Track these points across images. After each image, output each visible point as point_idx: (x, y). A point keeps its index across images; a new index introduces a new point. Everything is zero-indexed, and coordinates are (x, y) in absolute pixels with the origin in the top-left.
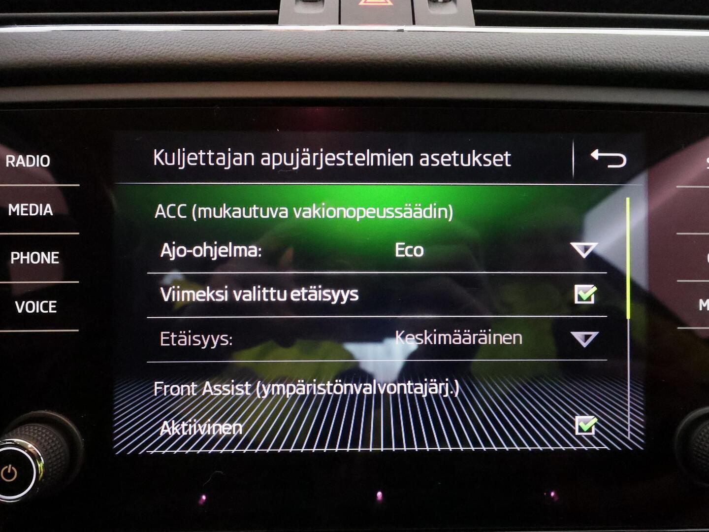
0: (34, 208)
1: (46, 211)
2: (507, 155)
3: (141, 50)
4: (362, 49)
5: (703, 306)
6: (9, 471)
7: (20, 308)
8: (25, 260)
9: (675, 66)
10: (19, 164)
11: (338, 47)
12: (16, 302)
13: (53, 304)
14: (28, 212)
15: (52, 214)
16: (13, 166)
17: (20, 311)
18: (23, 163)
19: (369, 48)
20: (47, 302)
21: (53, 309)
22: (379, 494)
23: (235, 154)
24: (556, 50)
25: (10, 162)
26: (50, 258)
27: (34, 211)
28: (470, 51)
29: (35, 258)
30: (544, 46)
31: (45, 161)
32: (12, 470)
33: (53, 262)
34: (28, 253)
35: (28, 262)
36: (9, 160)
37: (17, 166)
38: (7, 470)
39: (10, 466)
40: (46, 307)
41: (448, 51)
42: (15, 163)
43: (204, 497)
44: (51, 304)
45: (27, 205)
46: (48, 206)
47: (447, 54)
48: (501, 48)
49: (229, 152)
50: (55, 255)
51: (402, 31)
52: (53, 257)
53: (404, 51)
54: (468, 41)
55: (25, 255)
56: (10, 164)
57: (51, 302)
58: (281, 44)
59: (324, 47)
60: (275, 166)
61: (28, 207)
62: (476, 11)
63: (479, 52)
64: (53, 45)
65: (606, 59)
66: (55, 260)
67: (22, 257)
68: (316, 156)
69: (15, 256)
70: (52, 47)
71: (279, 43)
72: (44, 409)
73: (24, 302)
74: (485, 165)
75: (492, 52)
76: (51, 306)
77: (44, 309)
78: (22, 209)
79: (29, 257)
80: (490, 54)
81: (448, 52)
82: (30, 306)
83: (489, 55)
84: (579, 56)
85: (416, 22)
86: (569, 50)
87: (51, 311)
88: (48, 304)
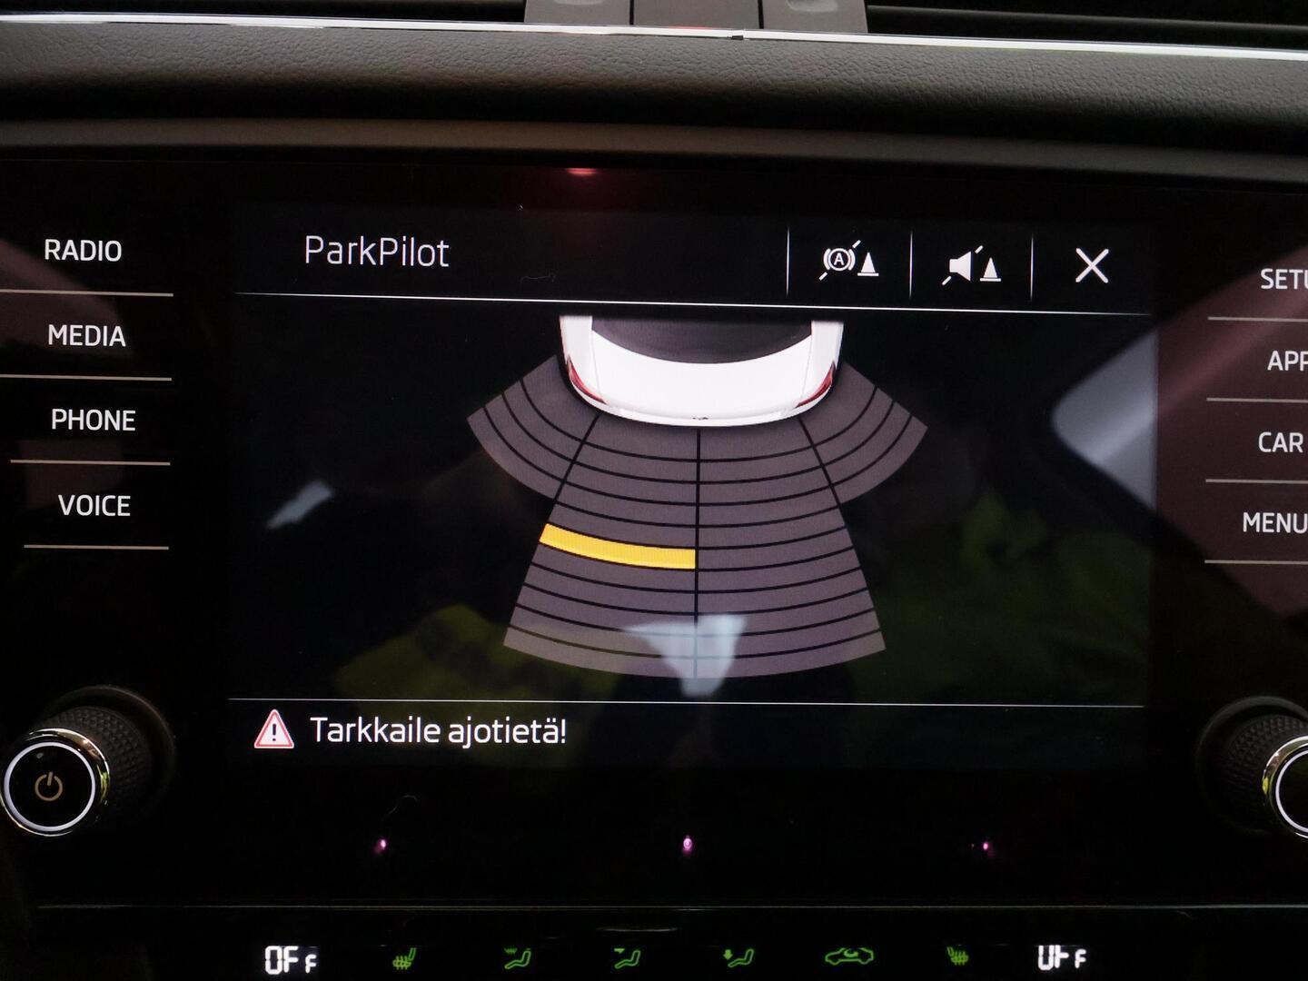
0: (93, 333)
1: (114, 339)
3: (285, 60)
4: (669, 69)
5: (1248, 523)
6: (49, 783)
7: (66, 507)
8: (76, 424)
9: (1210, 109)
10: (68, 256)
11: (627, 63)
12: (60, 497)
13: (124, 501)
14: (82, 339)
15: (124, 345)
16: (58, 258)
17: (66, 512)
18: (74, 253)
19: (682, 67)
20: (114, 497)
21: (124, 510)
22: (687, 842)
24: (1005, 77)
25: (52, 251)
26: (121, 421)
27: (93, 338)
28: (856, 76)
29: (94, 420)
30: (985, 70)
31: (113, 251)
32: (53, 781)
33: (125, 428)
34: (82, 411)
35: (82, 428)
36: (50, 248)
37: (64, 258)
38: (46, 780)
39: (51, 774)
40: (112, 506)
41: (819, 74)
42: (60, 253)
43: (383, 844)
44: (122, 501)
45: (81, 327)
46: (118, 329)
47: (818, 80)
48: (910, 73)
50: (129, 416)
51: (740, 38)
52: (126, 420)
53: (742, 74)
54: (855, 58)
55: (76, 414)
56: (51, 254)
57: (120, 498)
58: (530, 55)
59: (604, 63)
61: (83, 331)
62: (870, 7)
63: (872, 78)
64: (130, 48)
65: (1091, 95)
66: (129, 424)
67: (71, 419)
69: (59, 415)
70: (129, 51)
71: (525, 54)
72: (102, 682)
73: (73, 497)
75: (895, 78)
76: (120, 505)
77: (108, 510)
78: (73, 334)
79: (83, 419)
80: (892, 81)
81: (819, 76)
82: (85, 505)
83: (889, 83)
84: (1045, 88)
85: (766, 22)
86: (1028, 78)
87: (120, 514)
88: (116, 501)
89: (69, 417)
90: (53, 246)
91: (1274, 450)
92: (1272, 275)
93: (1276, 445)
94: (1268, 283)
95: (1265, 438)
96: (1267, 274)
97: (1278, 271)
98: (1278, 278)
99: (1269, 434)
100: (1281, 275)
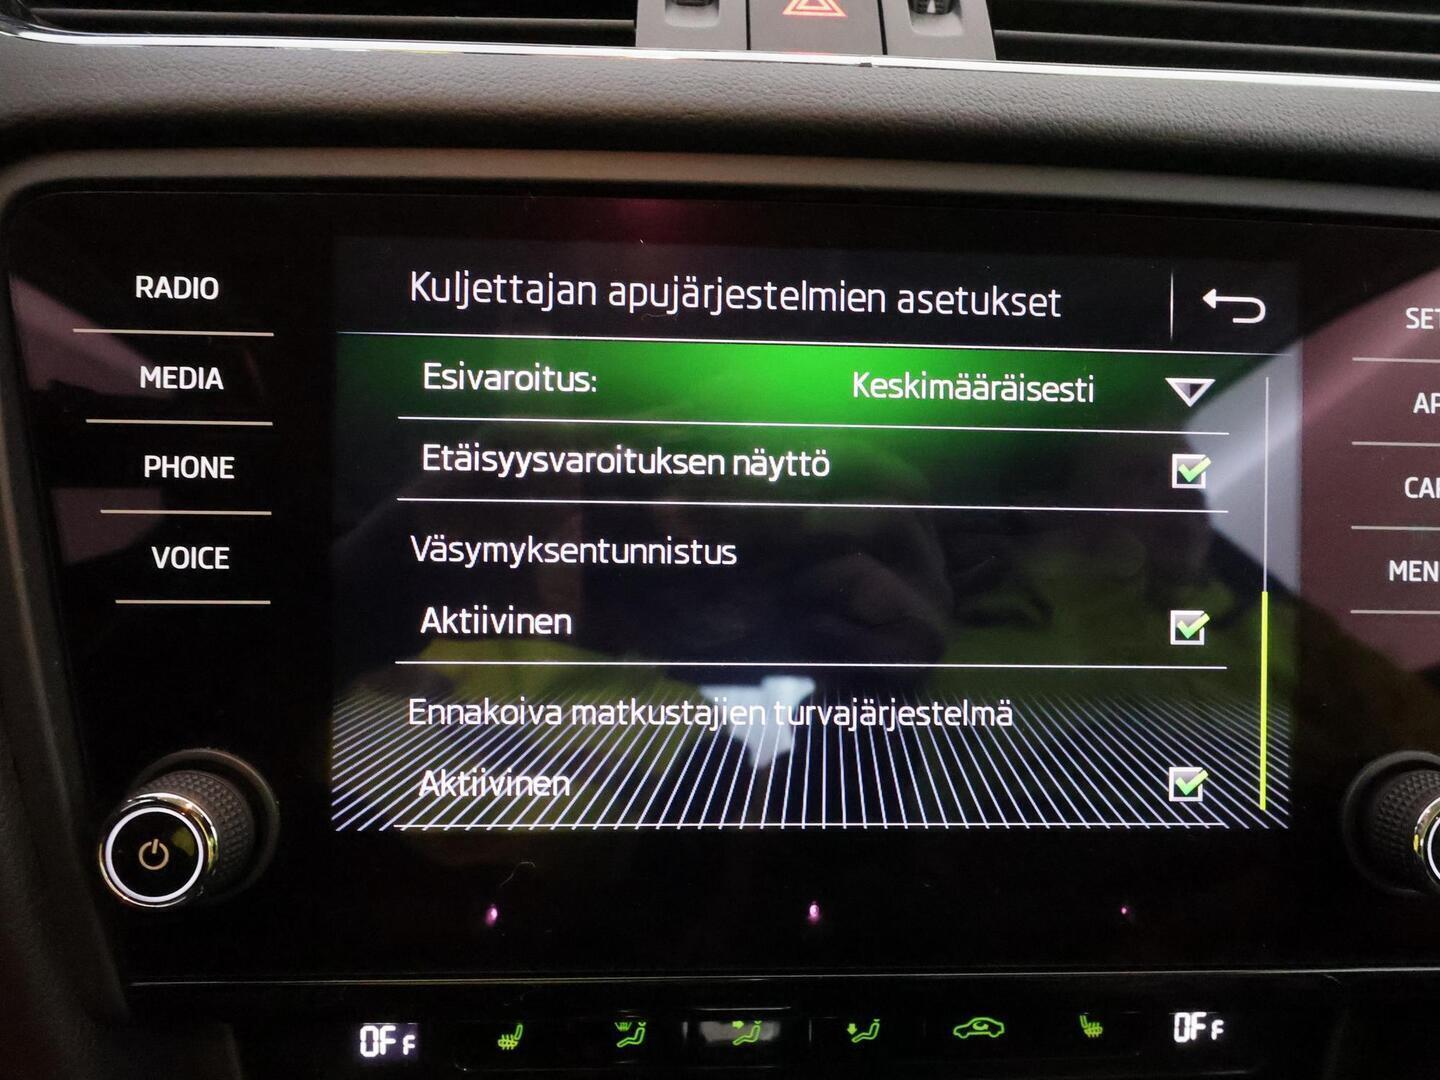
0: (188, 376)
1: (210, 382)
2: (1054, 296)
3: (395, 87)
4: (799, 97)
5: (1395, 573)
6: (154, 851)
7: (161, 558)
8: (171, 471)
9: (1355, 144)
10: (161, 294)
11: (754, 91)
12: (154, 549)
13: (222, 553)
14: (176, 382)
15: (221, 387)
16: (150, 295)
17: (161, 565)
18: (168, 291)
19: (811, 96)
20: (211, 549)
21: (223, 562)
22: (813, 910)
23: (561, 283)
24: (1144, 108)
25: (144, 288)
26: (219, 468)
27: (188, 380)
28: (993, 106)
29: (190, 467)
30: (1123, 101)
31: (209, 288)
32: (159, 849)
33: (223, 476)
34: (177, 458)
35: (177, 475)
36: (143, 285)
37: (157, 295)
38: (150, 848)
39: (156, 841)
40: (209, 558)
41: (954, 104)
42: (153, 291)
43: (494, 913)
44: (220, 553)
45: (175, 368)
46: (214, 371)
47: (953, 110)
48: (1047, 102)
49: (551, 280)
50: (227, 463)
51: (869, 65)
52: (223, 467)
53: (875, 104)
54: (990, 87)
55: (171, 461)
56: (143, 292)
57: (218, 549)
58: (652, 83)
59: (729, 91)
60: (635, 307)
61: (177, 373)
62: (997, 31)
63: (1009, 108)
64: (228, 74)
65: (1234, 128)
66: (227, 472)
67: (166, 466)
68: (710, 291)
69: (153, 463)
70: (226, 77)
71: (648, 81)
72: (204, 747)
73: (167, 549)
74: (1014, 314)
75: (1034, 108)
76: (218, 557)
77: (206, 563)
78: (167, 377)
79: (179, 466)
80: (1029, 112)
81: (953, 106)
82: (180, 557)
83: (1026, 113)
84: (1186, 119)
85: (888, 51)
86: (1169, 109)
87: (218, 566)
88: (213, 553)
89: (162, 464)
90: (145, 283)
91: (1421, 496)
92: (1418, 315)
93: (1423, 491)
94: (1413, 323)
95: (1412, 483)
96: (1413, 313)
97: (1424, 311)
98: (1424, 318)
99: (1416, 479)
100: (1427, 314)
